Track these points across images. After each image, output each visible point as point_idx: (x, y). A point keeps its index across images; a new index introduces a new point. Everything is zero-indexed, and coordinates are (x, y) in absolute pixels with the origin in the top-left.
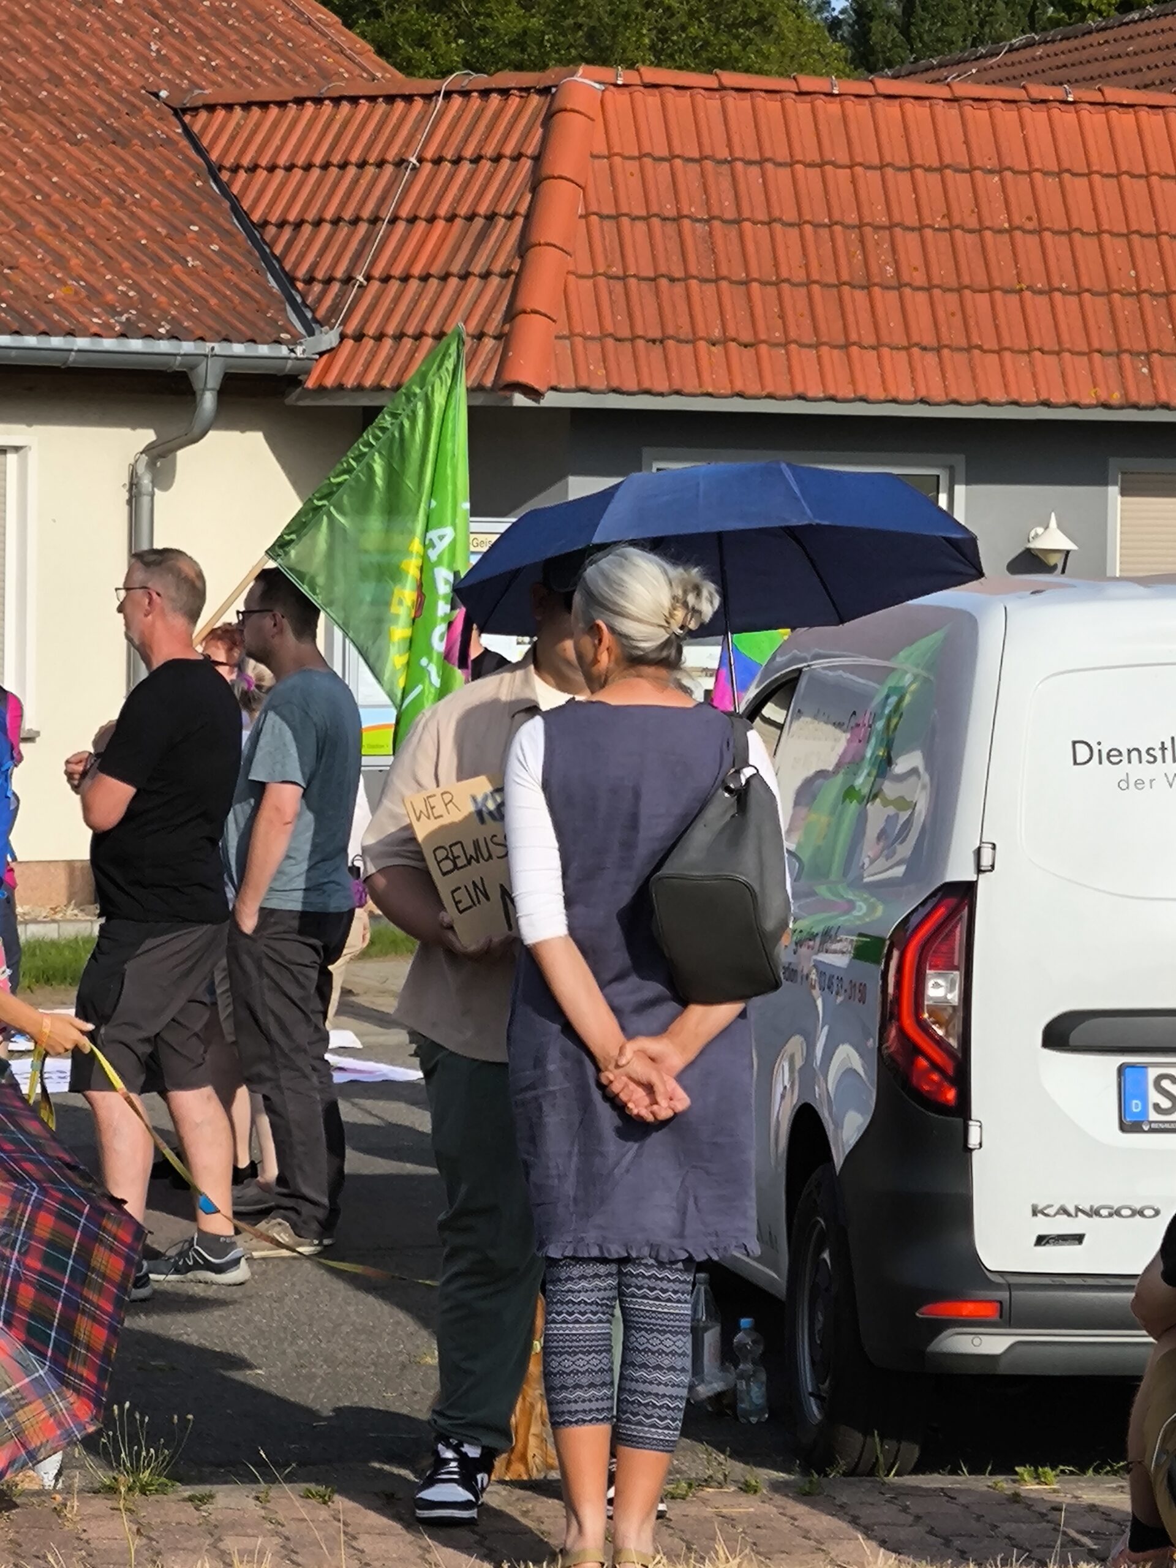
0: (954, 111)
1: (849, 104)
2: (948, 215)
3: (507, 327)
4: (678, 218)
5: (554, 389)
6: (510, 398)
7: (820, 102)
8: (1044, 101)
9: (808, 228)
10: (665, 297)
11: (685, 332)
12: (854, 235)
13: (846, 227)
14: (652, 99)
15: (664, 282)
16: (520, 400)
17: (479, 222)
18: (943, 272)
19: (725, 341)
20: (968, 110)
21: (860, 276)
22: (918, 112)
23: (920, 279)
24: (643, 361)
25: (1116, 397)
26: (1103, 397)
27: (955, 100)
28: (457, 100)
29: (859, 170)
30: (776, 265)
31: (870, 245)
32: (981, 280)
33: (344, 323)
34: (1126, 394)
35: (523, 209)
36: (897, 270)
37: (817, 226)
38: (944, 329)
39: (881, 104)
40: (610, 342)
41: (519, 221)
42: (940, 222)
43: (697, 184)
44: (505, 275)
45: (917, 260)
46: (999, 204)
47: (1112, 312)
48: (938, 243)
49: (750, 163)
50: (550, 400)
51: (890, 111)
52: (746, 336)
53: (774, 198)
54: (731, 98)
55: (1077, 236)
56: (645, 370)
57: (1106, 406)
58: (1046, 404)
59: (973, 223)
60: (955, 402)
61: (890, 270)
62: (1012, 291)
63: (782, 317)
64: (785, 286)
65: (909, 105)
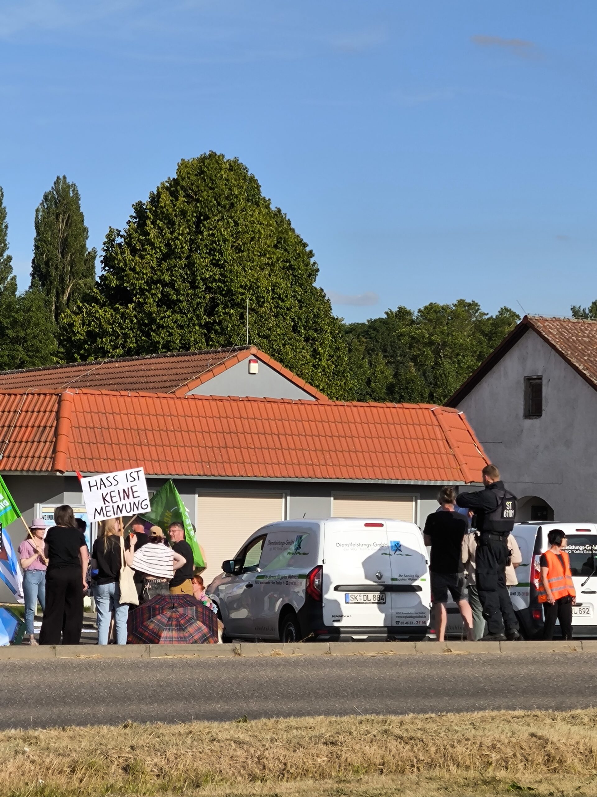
0: (158, 400)
1: (133, 398)
2: (159, 427)
3: (53, 455)
4: (94, 428)
5: (67, 471)
6: (56, 474)
7: (126, 398)
8: (180, 398)
9: (125, 430)
10: (92, 448)
11: (98, 457)
12: (136, 432)
13: (134, 430)
14: (85, 397)
15: (91, 444)
16: (58, 474)
17: (41, 428)
18: (158, 442)
19: (107, 459)
20: (162, 400)
21: (139, 443)
22: (150, 401)
23: (153, 443)
24: (88, 464)
25: (202, 473)
26: (199, 473)
27: (158, 397)
28: (30, 396)
29: (136, 415)
30: (118, 440)
31: (140, 435)
32: (168, 444)
33: (4, 453)
34: (204, 473)
35: (55, 424)
36: (148, 441)
37: (127, 430)
38: (160, 456)
39: (141, 398)
40: (80, 459)
41: (54, 428)
42: (157, 429)
43: (98, 419)
44: (51, 442)
45: (152, 438)
46: (171, 424)
47: (199, 451)
48: (157, 434)
49: (110, 414)
50: (66, 474)
51: (142, 400)
52: (112, 458)
53: (116, 423)
54: (104, 397)
55: (190, 432)
56: (88, 467)
57: (199, 475)
58: (185, 475)
59: (165, 429)
60: (163, 474)
61: (146, 441)
62: (175, 446)
63: (121, 452)
64: (121, 445)
65: (147, 399)
